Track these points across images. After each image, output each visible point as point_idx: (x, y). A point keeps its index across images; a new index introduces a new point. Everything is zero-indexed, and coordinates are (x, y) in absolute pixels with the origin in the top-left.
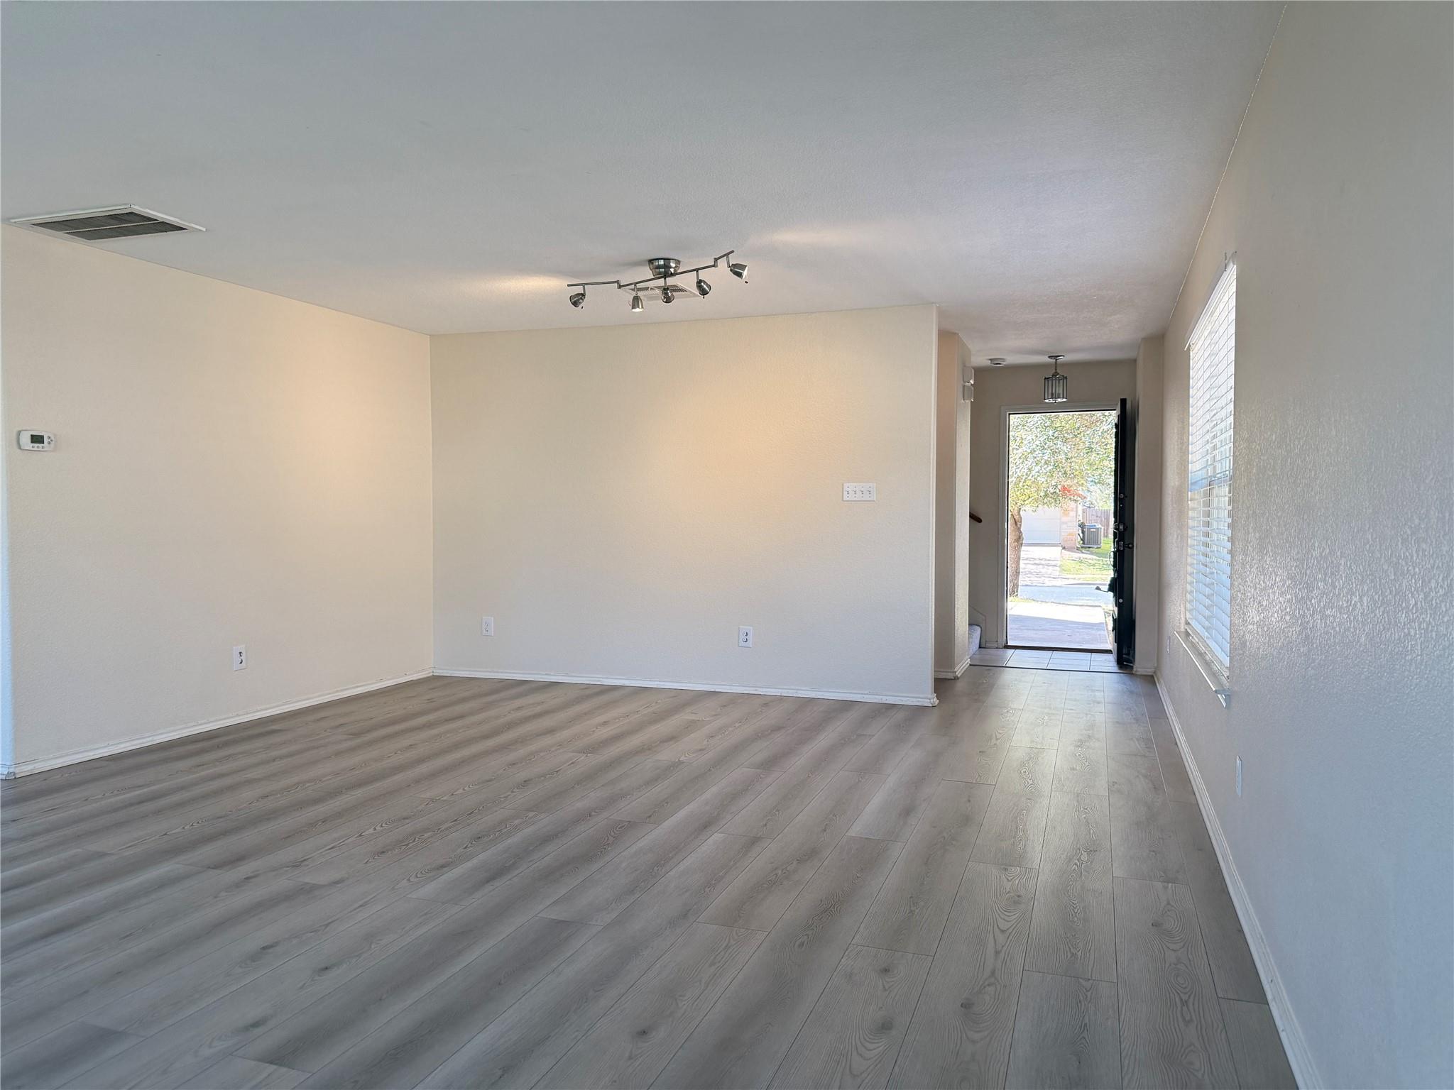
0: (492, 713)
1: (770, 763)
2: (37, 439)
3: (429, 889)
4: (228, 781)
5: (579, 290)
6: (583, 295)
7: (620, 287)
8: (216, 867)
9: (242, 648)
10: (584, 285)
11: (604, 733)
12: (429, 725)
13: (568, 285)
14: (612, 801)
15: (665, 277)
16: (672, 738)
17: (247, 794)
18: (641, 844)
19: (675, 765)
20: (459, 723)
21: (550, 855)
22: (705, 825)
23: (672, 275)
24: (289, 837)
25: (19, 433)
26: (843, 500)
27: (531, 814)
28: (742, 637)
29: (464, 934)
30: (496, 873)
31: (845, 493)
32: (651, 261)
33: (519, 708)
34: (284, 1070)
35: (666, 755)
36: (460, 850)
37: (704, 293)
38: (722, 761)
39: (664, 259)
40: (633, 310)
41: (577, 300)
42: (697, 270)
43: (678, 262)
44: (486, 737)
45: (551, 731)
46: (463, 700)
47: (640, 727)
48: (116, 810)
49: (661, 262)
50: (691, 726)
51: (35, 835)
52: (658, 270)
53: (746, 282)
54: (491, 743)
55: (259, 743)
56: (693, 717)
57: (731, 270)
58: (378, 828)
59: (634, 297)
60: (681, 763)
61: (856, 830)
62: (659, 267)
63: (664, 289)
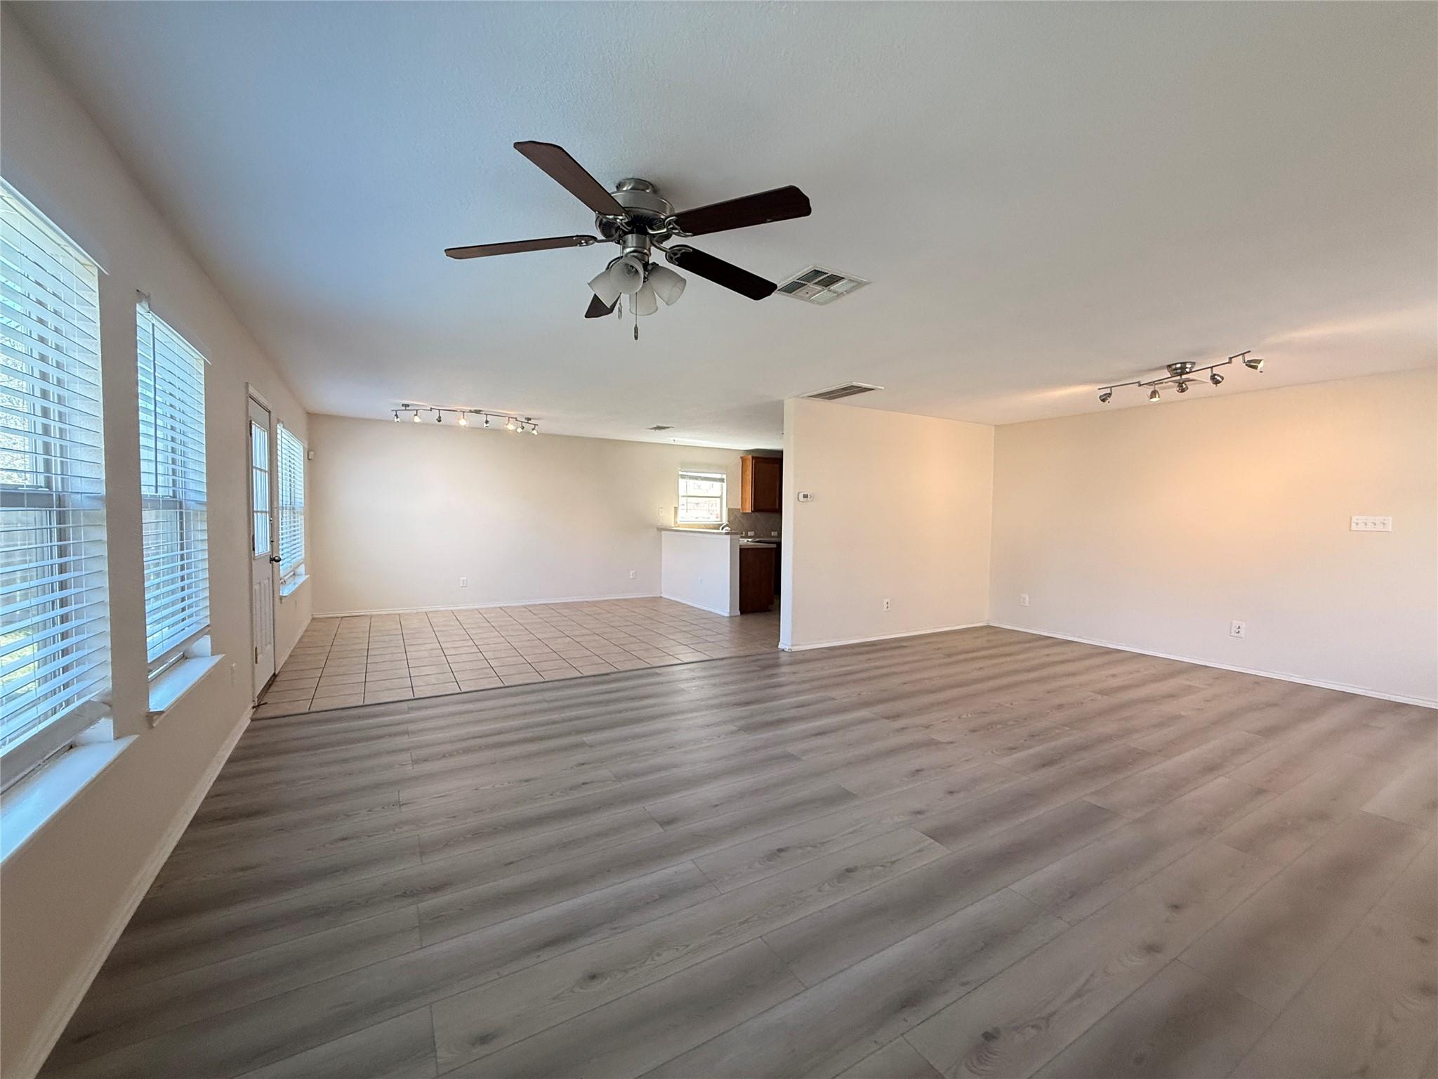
0: (1031, 655)
1: (1269, 732)
2: (805, 496)
3: (1006, 761)
4: (884, 671)
5: (1108, 391)
6: (1110, 394)
7: (1140, 385)
8: (886, 718)
9: (888, 600)
10: (1111, 387)
11: (1114, 683)
12: (991, 657)
13: (1099, 389)
14: (1127, 732)
15: (1181, 375)
16: (1171, 696)
17: (895, 681)
18: (1155, 769)
19: (1175, 718)
20: (1008, 659)
21: (1085, 759)
22: (1211, 768)
23: (1187, 373)
24: (922, 710)
25: (799, 493)
26: (1350, 530)
27: (1067, 728)
28: (1236, 629)
29: (1032, 797)
30: (1047, 763)
31: (1353, 525)
32: (1169, 366)
33: (1048, 655)
34: (937, 844)
35: (1169, 708)
36: (1022, 741)
37: (1217, 382)
38: (1222, 720)
39: (1181, 363)
40: (1152, 400)
41: (1104, 399)
42: (1212, 368)
43: (1193, 364)
44: (1029, 670)
45: (1073, 674)
46: (1010, 644)
47: (1143, 683)
48: (834, 676)
49: (1179, 366)
50: (1188, 690)
51: (804, 682)
52: (1175, 371)
53: (1261, 372)
54: (1032, 675)
55: (897, 652)
56: (1188, 683)
57: (1247, 365)
58: (969, 716)
59: (1152, 392)
60: (1181, 717)
61: (1371, 807)
62: (1176, 369)
63: (1180, 383)
